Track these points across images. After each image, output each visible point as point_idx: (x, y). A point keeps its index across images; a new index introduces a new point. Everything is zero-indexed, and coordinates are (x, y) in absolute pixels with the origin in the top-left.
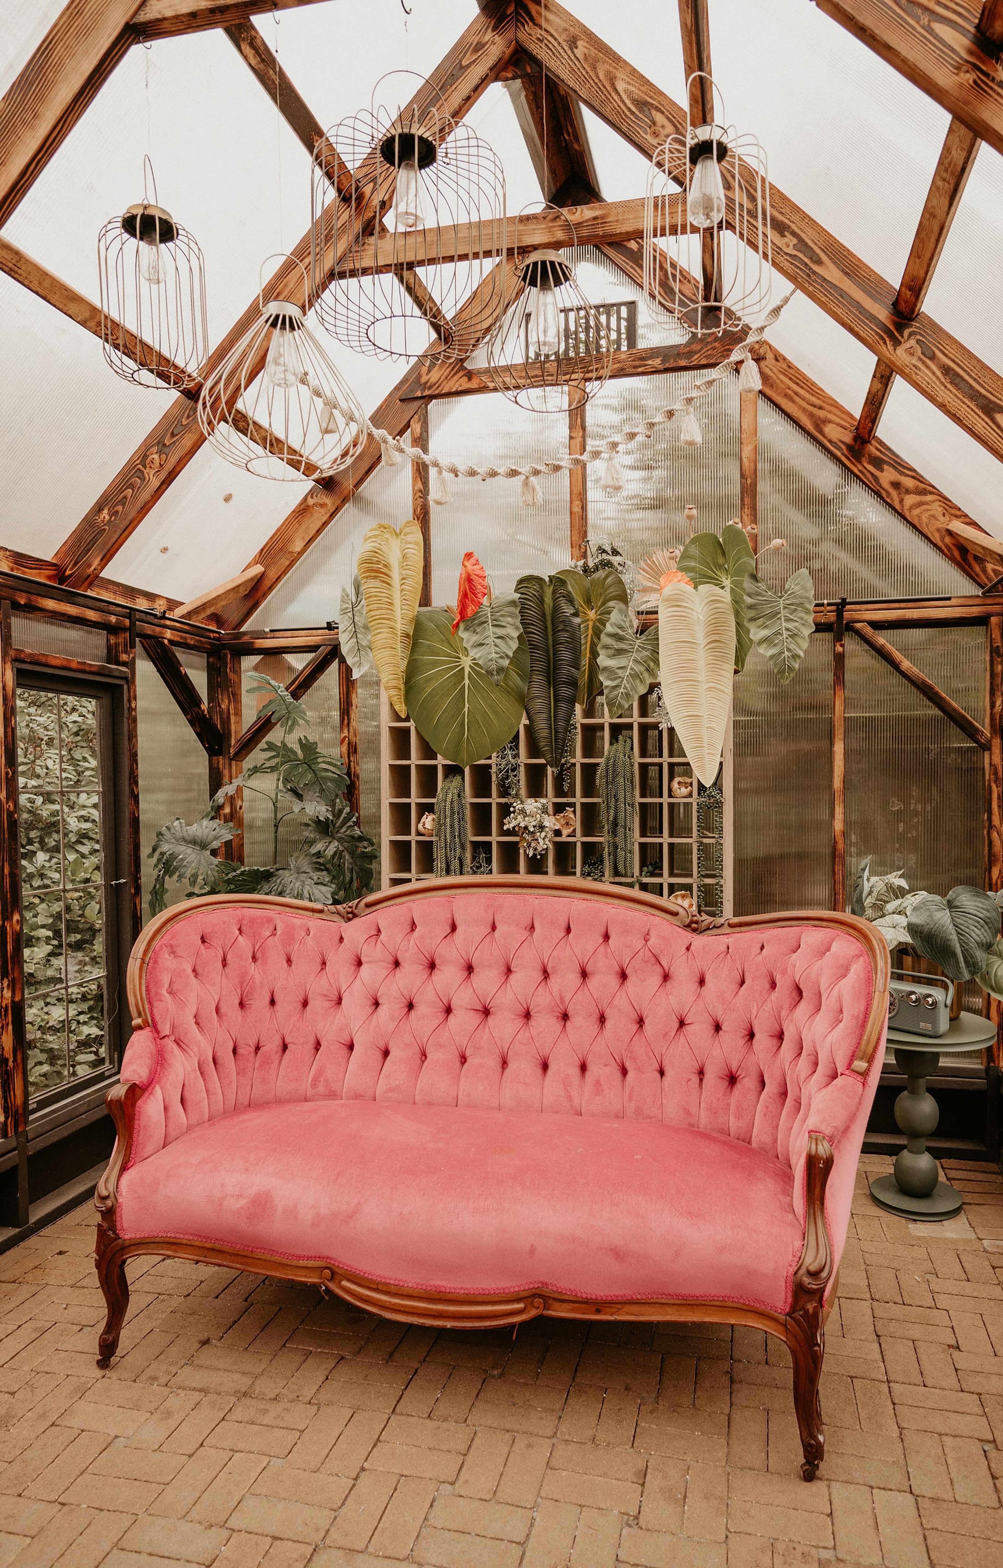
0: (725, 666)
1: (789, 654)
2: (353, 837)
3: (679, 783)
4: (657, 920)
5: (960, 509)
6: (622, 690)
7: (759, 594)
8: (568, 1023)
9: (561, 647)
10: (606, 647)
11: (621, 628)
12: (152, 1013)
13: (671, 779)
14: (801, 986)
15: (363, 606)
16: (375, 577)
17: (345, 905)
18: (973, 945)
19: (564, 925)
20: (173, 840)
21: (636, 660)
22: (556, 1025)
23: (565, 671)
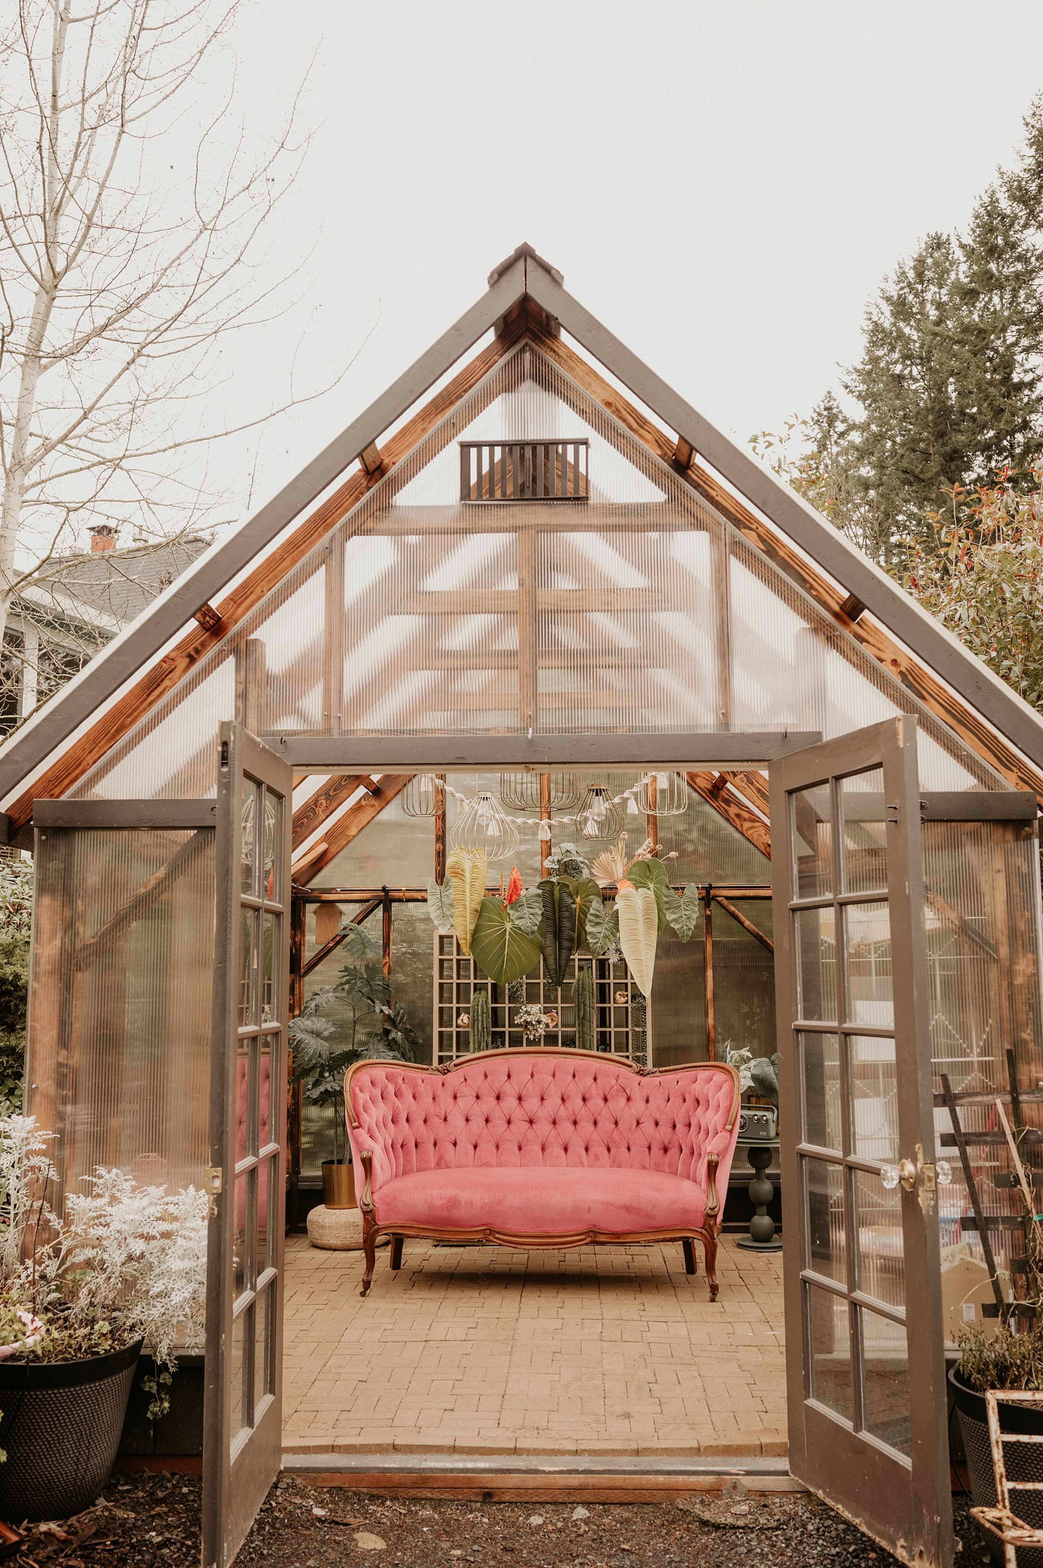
0: (652, 932)
1: (687, 928)
3: (619, 995)
4: (622, 1070)
6: (599, 944)
7: (670, 896)
8: (577, 1126)
9: (565, 920)
10: (590, 921)
11: (598, 911)
12: (359, 1121)
13: (615, 993)
14: (698, 1099)
16: (457, 876)
17: (441, 1066)
19: (571, 1073)
20: (299, 1031)
21: (606, 929)
22: (571, 1127)
23: (566, 933)
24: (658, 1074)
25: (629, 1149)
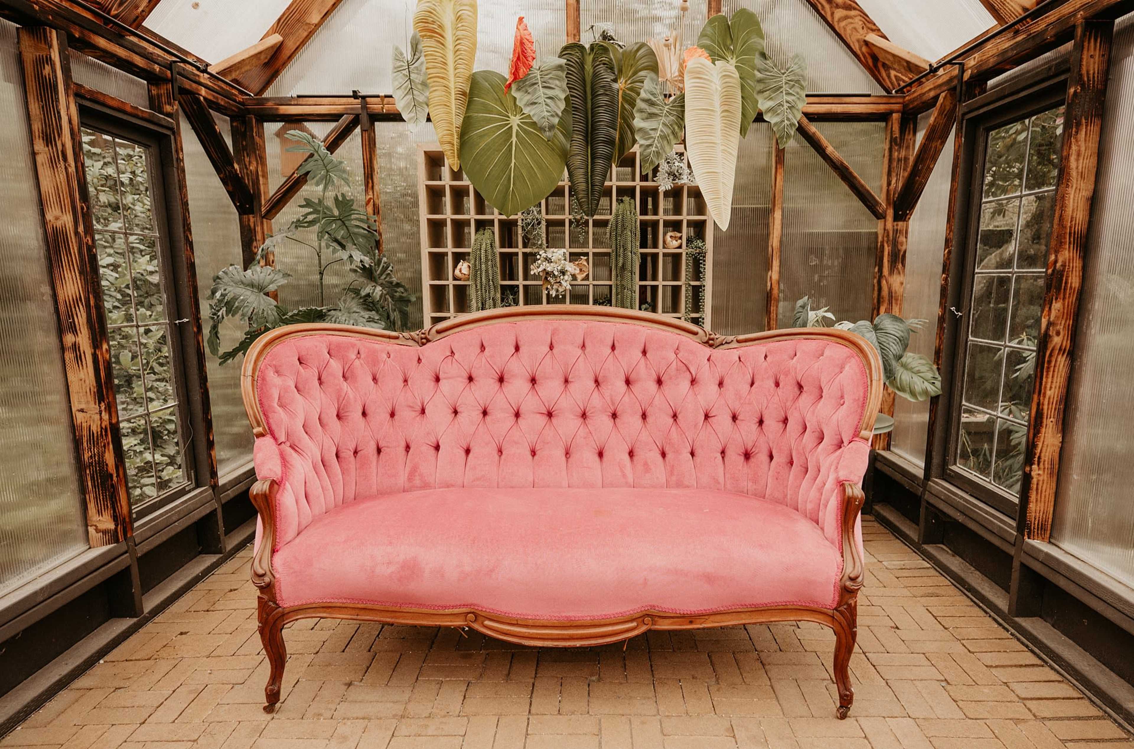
0: (732, 133)
1: (788, 123)
2: (391, 283)
3: (671, 237)
4: (683, 340)
5: (875, 24)
6: (654, 149)
7: (767, 70)
8: (617, 420)
9: (601, 110)
10: (641, 111)
11: (652, 94)
12: (268, 423)
13: (665, 234)
14: (802, 384)
15: (422, 63)
16: (431, 37)
17: (417, 332)
18: (891, 356)
19: (610, 344)
20: (232, 283)
21: (664, 124)
22: (608, 422)
23: (603, 131)
24: (734, 345)
25: (692, 454)
